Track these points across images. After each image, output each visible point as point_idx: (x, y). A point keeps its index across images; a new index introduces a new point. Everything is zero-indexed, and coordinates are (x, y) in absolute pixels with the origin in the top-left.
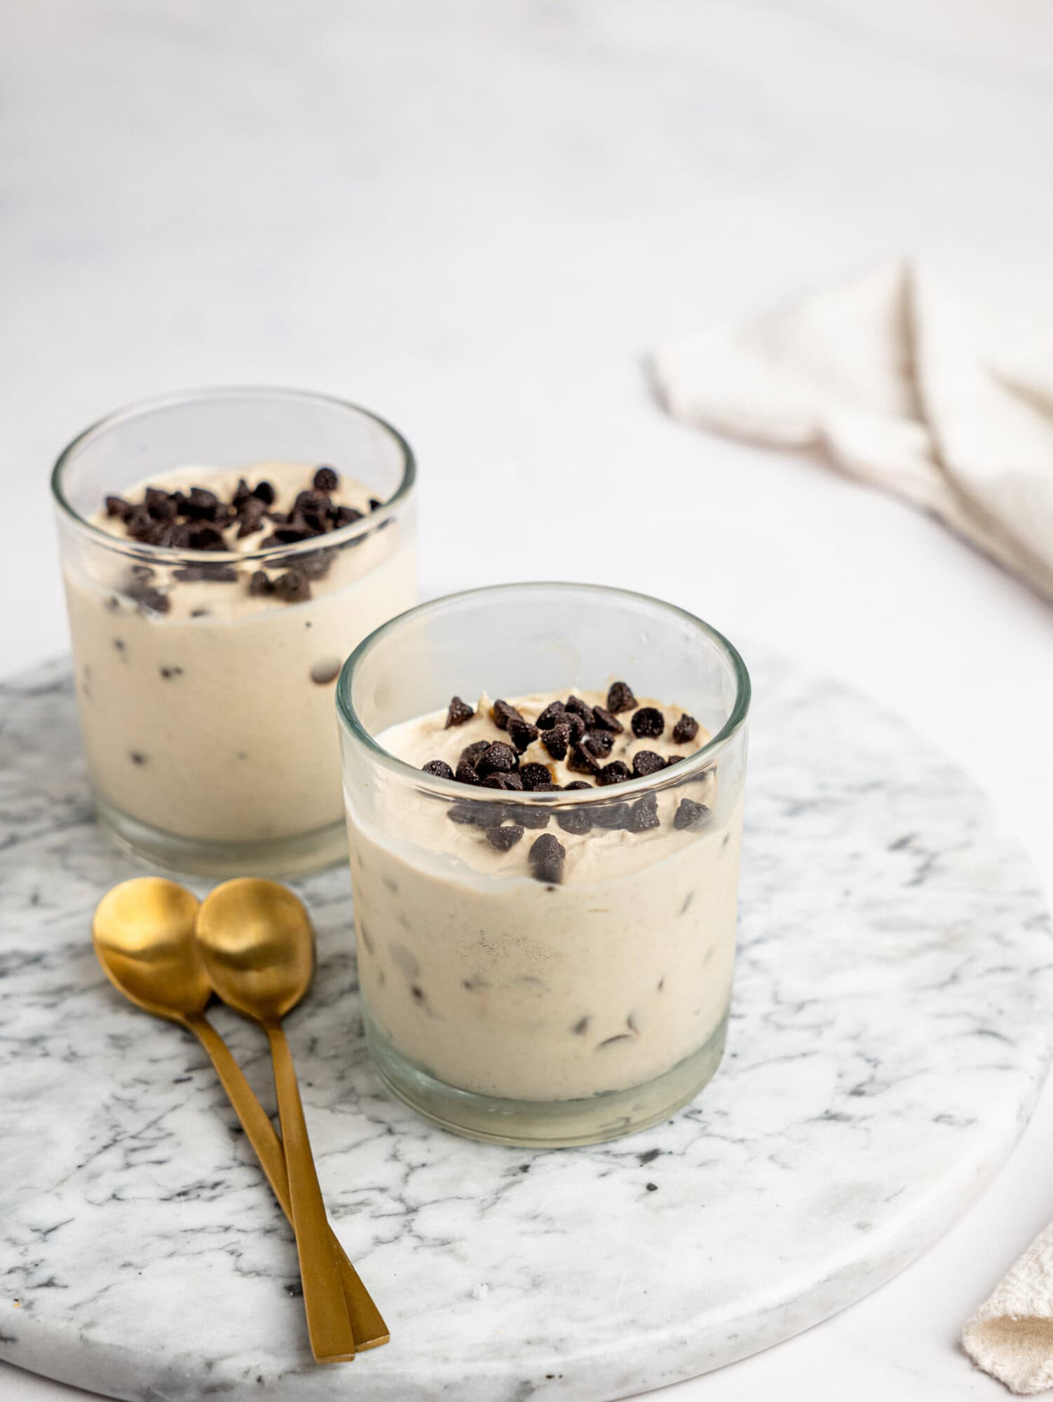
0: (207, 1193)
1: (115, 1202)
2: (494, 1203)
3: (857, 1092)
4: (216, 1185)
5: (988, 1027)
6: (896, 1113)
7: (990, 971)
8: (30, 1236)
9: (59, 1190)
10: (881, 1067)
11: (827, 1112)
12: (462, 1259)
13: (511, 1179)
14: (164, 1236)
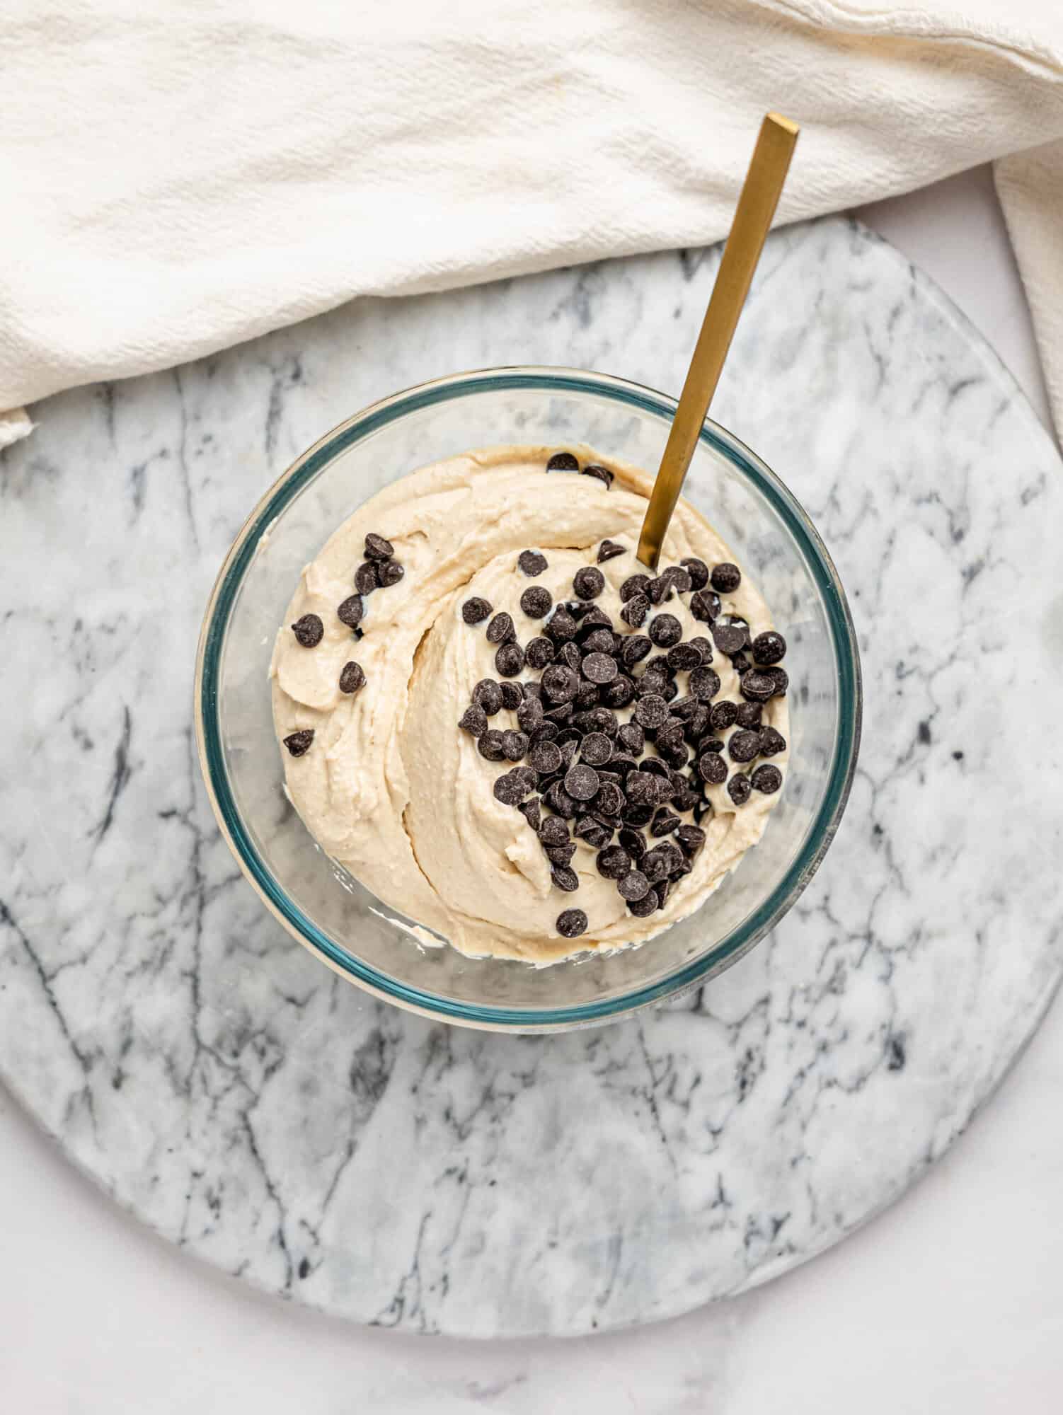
0: (754, 1067)
1: (720, 1137)
2: (900, 876)
3: (958, 536)
4: (749, 1055)
5: (952, 381)
6: (999, 526)
7: (890, 327)
8: (718, 1213)
9: (680, 1168)
10: (942, 496)
11: (964, 574)
12: (942, 934)
13: (883, 847)
14: (781, 1121)
